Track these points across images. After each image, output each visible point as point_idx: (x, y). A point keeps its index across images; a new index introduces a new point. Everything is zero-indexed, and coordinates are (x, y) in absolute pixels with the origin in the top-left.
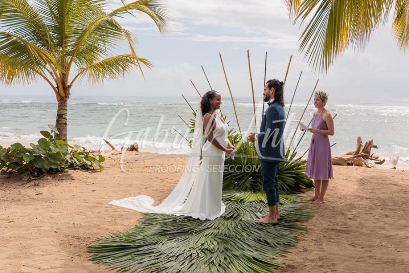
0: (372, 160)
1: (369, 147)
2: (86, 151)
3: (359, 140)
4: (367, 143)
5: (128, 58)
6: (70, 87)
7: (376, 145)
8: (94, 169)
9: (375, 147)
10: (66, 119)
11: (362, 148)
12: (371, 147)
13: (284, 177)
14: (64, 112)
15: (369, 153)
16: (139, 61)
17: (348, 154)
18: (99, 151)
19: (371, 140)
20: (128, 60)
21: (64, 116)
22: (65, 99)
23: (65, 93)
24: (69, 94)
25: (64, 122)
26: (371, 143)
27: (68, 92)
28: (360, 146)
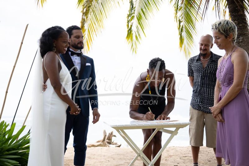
0: (113, 145)
1: (111, 136)
3: (105, 132)
4: (109, 133)
7: (115, 135)
9: (115, 136)
11: (107, 137)
12: (112, 136)
13: (4, 160)
15: (111, 140)
17: (98, 142)
19: (112, 131)
26: (112, 133)
28: (105, 136)
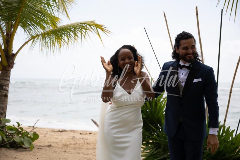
2: (20, 127)
5: (88, 26)
6: (14, 55)
8: (26, 148)
10: (8, 91)
14: (6, 83)
16: (99, 30)
18: (33, 127)
20: (84, 27)
21: (4, 87)
22: (7, 69)
23: (8, 61)
24: (13, 63)
25: (4, 94)
27: (11, 61)
